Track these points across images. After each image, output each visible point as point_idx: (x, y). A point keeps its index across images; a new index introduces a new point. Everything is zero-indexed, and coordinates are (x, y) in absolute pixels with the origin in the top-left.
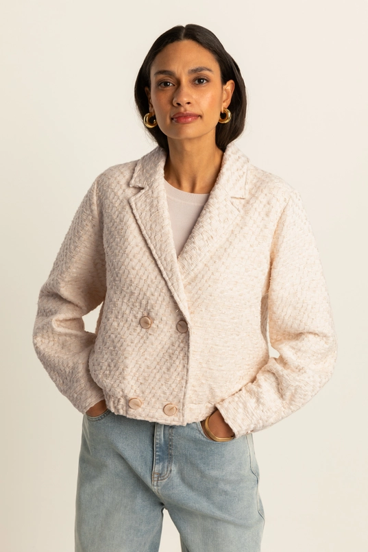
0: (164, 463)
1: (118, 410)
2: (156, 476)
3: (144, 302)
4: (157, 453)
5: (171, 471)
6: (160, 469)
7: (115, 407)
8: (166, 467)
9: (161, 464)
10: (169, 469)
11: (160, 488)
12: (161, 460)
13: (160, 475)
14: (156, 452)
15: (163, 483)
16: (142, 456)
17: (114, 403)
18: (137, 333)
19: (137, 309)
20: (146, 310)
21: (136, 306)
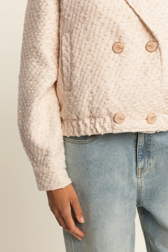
0: (145, 159)
1: (105, 129)
2: (140, 171)
3: (115, 30)
4: (140, 154)
5: (150, 164)
6: (143, 164)
7: (102, 127)
8: (146, 162)
9: (143, 161)
10: (149, 163)
11: (143, 179)
12: (143, 157)
13: (142, 169)
14: (139, 152)
15: (145, 175)
16: (128, 160)
17: (100, 123)
18: (111, 59)
19: (109, 37)
20: (117, 36)
21: (107, 35)
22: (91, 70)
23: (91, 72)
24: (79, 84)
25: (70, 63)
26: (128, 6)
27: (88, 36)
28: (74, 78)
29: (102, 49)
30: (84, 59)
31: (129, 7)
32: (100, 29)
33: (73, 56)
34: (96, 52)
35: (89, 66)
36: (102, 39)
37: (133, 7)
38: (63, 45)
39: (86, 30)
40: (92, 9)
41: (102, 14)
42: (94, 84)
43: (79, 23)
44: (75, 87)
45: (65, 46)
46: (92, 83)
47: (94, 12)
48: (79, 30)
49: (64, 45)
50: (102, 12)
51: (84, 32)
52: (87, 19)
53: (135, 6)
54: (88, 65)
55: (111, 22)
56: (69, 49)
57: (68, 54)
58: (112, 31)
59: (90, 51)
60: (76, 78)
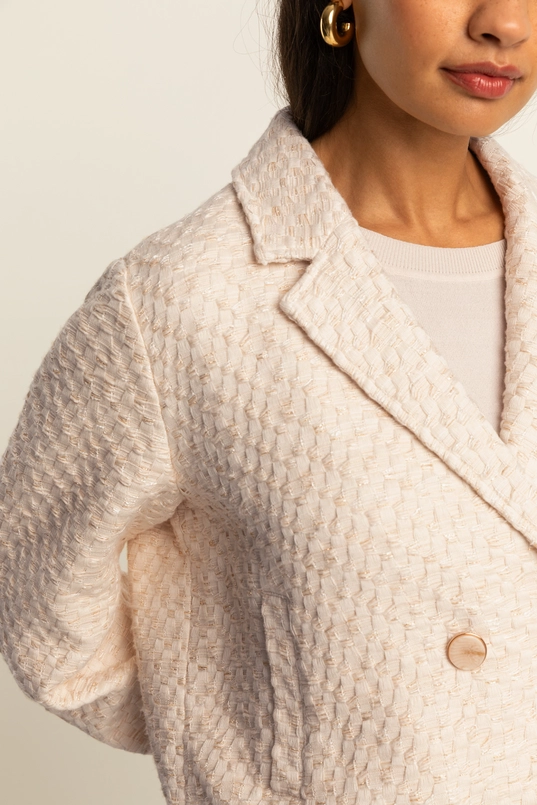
18: (447, 694)
19: (427, 620)
20: (458, 613)
21: (420, 613)
22: (377, 739)
23: (379, 742)
24: (337, 784)
25: (298, 699)
26: (480, 502)
27: (350, 620)
28: (319, 758)
29: (408, 659)
30: (345, 696)
31: (484, 507)
32: (394, 594)
33: (307, 681)
34: (385, 672)
35: (369, 721)
36: (405, 626)
37: (499, 504)
38: (268, 637)
39: (341, 598)
40: (353, 528)
41: (393, 545)
42: (394, 787)
43: (308, 575)
44: (324, 790)
45: (274, 641)
46: (386, 784)
47: (362, 539)
48: (313, 598)
49: (271, 638)
50: (391, 536)
51: (331, 605)
52: (339, 562)
53: (506, 501)
54: (364, 719)
55: (430, 567)
56: (289, 653)
57: (289, 671)
58: (437, 599)
59: (364, 668)
60: (327, 760)
